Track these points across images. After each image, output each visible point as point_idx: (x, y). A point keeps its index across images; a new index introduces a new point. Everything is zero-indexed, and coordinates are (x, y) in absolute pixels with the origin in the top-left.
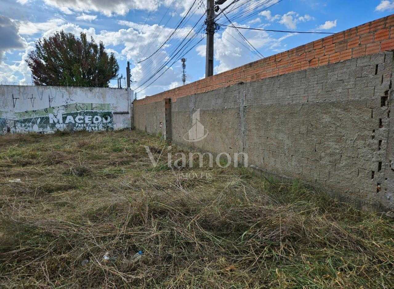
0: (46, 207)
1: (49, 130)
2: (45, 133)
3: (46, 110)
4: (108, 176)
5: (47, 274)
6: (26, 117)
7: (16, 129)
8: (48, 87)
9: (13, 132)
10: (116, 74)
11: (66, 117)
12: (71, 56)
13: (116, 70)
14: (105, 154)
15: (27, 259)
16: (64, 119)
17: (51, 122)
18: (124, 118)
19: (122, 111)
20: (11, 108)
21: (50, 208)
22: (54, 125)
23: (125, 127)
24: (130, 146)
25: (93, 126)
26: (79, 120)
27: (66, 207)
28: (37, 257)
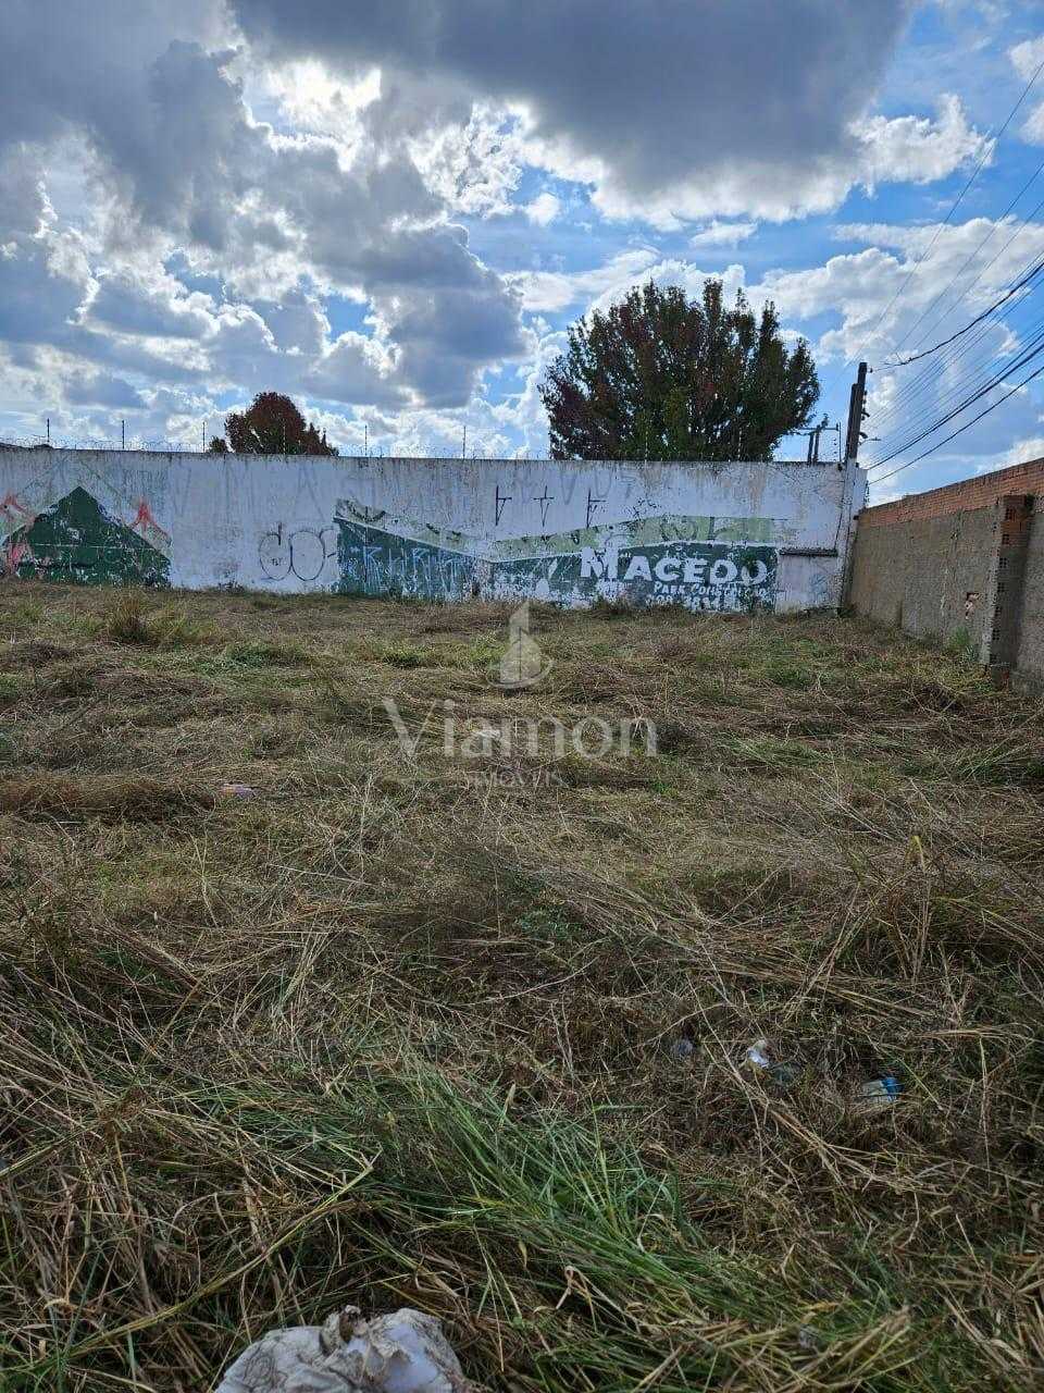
0: (566, 828)
1: (575, 599)
2: (565, 607)
3: (576, 537)
4: (756, 766)
5: (566, 1047)
6: (523, 557)
7: (493, 588)
8: (591, 463)
9: (487, 597)
10: (804, 414)
11: (628, 561)
12: (664, 363)
13: (809, 400)
14: (746, 688)
15: (513, 977)
16: (623, 564)
17: (585, 573)
18: (818, 570)
19: (812, 546)
20: (489, 526)
21: (575, 834)
22: (592, 580)
23: (817, 604)
24: (838, 673)
25: (705, 595)
26: (667, 570)
27: (620, 842)
28: (540, 980)
